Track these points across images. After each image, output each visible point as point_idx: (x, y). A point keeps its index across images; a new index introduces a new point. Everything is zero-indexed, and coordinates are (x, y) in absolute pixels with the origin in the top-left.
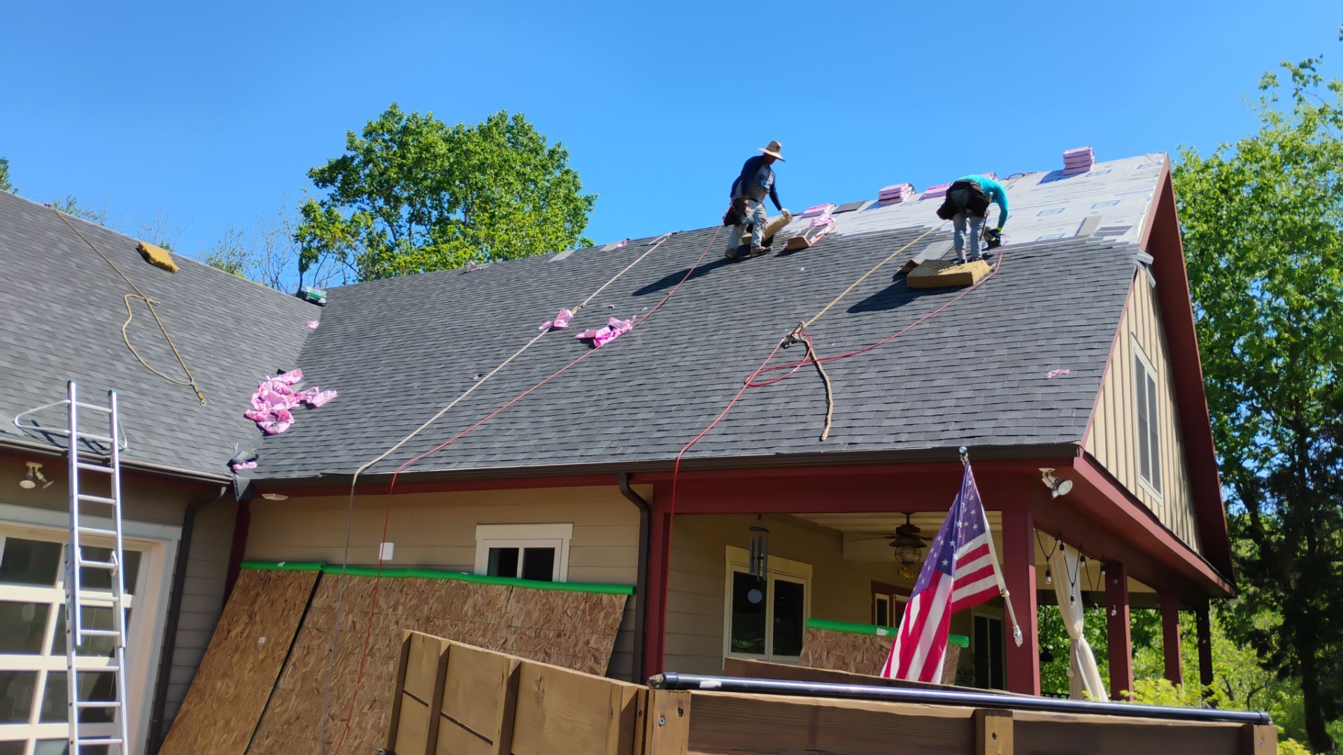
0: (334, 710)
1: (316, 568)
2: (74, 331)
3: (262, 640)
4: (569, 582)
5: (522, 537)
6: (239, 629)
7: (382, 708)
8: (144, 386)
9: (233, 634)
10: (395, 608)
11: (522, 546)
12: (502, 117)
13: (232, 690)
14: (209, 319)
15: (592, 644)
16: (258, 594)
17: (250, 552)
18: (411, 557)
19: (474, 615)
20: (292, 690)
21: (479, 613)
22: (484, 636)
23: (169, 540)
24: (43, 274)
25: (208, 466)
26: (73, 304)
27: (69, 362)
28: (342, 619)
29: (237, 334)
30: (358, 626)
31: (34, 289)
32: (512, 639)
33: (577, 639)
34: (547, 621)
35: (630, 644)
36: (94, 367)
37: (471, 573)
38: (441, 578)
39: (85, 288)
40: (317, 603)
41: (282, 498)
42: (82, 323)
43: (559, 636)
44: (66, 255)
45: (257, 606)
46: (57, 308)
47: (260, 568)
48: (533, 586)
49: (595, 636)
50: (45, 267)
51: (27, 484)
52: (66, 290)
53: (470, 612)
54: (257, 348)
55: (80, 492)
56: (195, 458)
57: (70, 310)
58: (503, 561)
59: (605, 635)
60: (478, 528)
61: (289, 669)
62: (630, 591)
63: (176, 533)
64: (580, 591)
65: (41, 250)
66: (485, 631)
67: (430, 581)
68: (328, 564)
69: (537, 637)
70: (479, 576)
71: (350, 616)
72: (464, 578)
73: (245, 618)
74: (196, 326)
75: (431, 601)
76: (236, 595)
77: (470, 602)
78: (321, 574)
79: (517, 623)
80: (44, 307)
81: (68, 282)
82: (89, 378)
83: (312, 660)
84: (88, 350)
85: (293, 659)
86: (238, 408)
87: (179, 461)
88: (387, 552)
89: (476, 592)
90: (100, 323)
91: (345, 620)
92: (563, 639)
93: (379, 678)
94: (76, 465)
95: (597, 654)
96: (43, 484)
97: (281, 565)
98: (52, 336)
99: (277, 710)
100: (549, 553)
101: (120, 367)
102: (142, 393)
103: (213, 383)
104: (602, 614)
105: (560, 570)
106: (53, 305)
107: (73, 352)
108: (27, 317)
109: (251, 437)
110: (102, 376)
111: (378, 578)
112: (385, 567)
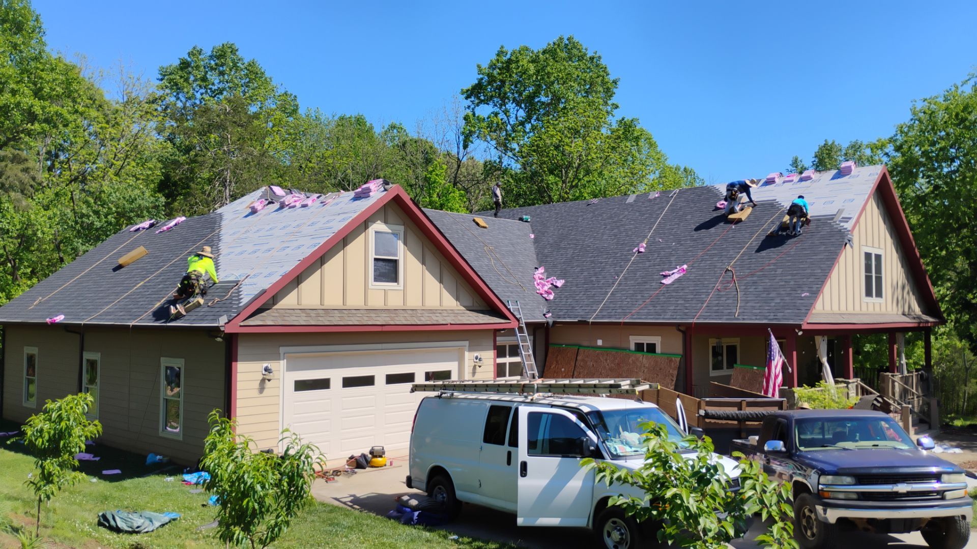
1: (577, 347)
3: (563, 370)
4: (662, 354)
5: (646, 340)
6: (554, 366)
9: (552, 367)
10: (606, 360)
11: (645, 343)
12: (561, 39)
15: (671, 372)
16: (558, 355)
17: (550, 342)
18: (607, 345)
21: (634, 362)
28: (588, 363)
32: (646, 370)
33: (666, 370)
34: (656, 365)
35: (681, 372)
37: (630, 350)
38: (620, 351)
40: (579, 358)
41: (561, 325)
43: (660, 369)
45: (558, 359)
47: (556, 346)
48: (650, 355)
49: (671, 370)
53: (631, 362)
58: (639, 347)
59: (674, 370)
60: (630, 336)
62: (681, 356)
63: (531, 338)
64: (666, 356)
66: (637, 368)
67: (616, 352)
68: (580, 346)
69: (654, 370)
70: (632, 352)
71: (591, 362)
72: (628, 352)
73: (555, 362)
74: (505, 254)
75: (618, 358)
76: (550, 355)
77: (631, 359)
78: (578, 349)
79: (647, 365)
83: (581, 376)
85: (575, 375)
86: (533, 289)
88: (600, 343)
89: (632, 356)
91: (590, 364)
95: (672, 375)
97: (563, 345)
100: (654, 345)
103: (523, 281)
104: (673, 363)
105: (658, 349)
109: (543, 302)
111: (598, 351)
112: (600, 347)
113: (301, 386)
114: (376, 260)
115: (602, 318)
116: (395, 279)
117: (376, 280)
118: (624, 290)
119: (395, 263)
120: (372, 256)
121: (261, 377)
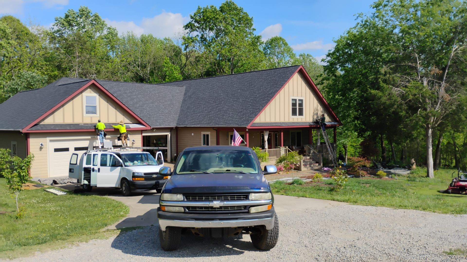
5: (206, 133)
17: (179, 134)
18: (195, 135)
41: (181, 128)
51: (154, 131)
58: (204, 136)
60: (201, 132)
62: (216, 139)
63: (170, 133)
88: (193, 134)
96: (156, 130)
100: (208, 135)
113: (56, 150)
114: (86, 106)
115: (192, 125)
116: (95, 113)
117: (87, 113)
118: (203, 114)
119: (95, 106)
120: (85, 105)
121: (39, 147)
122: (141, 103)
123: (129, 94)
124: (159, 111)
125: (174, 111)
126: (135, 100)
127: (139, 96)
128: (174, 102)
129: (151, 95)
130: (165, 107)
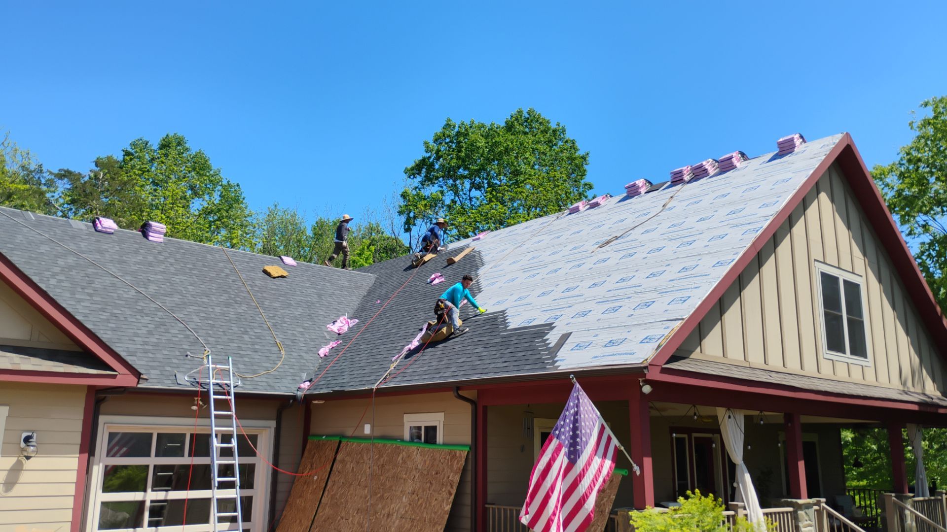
0: (343, 514)
1: (337, 439)
2: (224, 321)
3: (316, 478)
4: (444, 444)
5: (424, 420)
6: (307, 472)
7: (361, 513)
8: (257, 347)
9: (304, 474)
11: (423, 425)
12: (520, 112)
13: (303, 504)
14: (303, 298)
15: (450, 478)
16: (314, 454)
17: (313, 429)
18: (377, 434)
19: (402, 463)
20: (327, 504)
21: (404, 462)
22: (406, 474)
23: (270, 427)
24: (213, 291)
25: (283, 388)
26: (227, 305)
27: (219, 340)
28: (348, 466)
29: (318, 305)
30: (355, 470)
31: (207, 301)
33: (444, 475)
34: (432, 466)
35: (469, 478)
36: (232, 341)
37: (402, 440)
38: (389, 443)
39: (234, 293)
40: (339, 457)
41: (321, 402)
42: (230, 316)
43: (437, 474)
44: (228, 275)
45: (314, 460)
46: (218, 309)
47: (316, 439)
48: (428, 447)
49: (452, 474)
50: (215, 285)
51: (195, 408)
52: (225, 297)
53: (401, 462)
54: (328, 312)
55: (215, 410)
56: (278, 385)
57: (225, 309)
59: (456, 473)
60: (405, 415)
61: (326, 493)
62: (468, 449)
63: (273, 424)
64: (447, 449)
65: (214, 275)
66: (407, 471)
67: (384, 446)
68: (343, 437)
69: (428, 474)
70: (406, 442)
71: (352, 464)
72: (399, 443)
73: (309, 466)
74: (294, 305)
75: (384, 456)
77: (401, 456)
78: (340, 442)
79: (420, 467)
80: (211, 310)
81: (226, 292)
82: (228, 347)
83: (335, 488)
84: (230, 331)
85: (328, 488)
86: (308, 352)
87: (268, 388)
88: (367, 429)
89: (403, 451)
90: (240, 314)
91: (350, 466)
92: (438, 475)
93: (361, 497)
94: (213, 397)
95: (452, 483)
96: (203, 407)
97: (324, 437)
98: (212, 326)
99: (321, 514)
100: (434, 428)
101: (246, 338)
102: (256, 351)
103: (297, 339)
104: (456, 461)
105: (440, 438)
106: (215, 307)
107: (222, 334)
108: (202, 318)
109: (312, 368)
110: (235, 345)
111: (364, 443)
112: (367, 438)
115: (362, 385)
122: (176, 298)
123: (134, 268)
124: (246, 333)
125: (312, 340)
126: (152, 288)
127: (177, 279)
128: (320, 312)
129: (234, 281)
130: (275, 325)
